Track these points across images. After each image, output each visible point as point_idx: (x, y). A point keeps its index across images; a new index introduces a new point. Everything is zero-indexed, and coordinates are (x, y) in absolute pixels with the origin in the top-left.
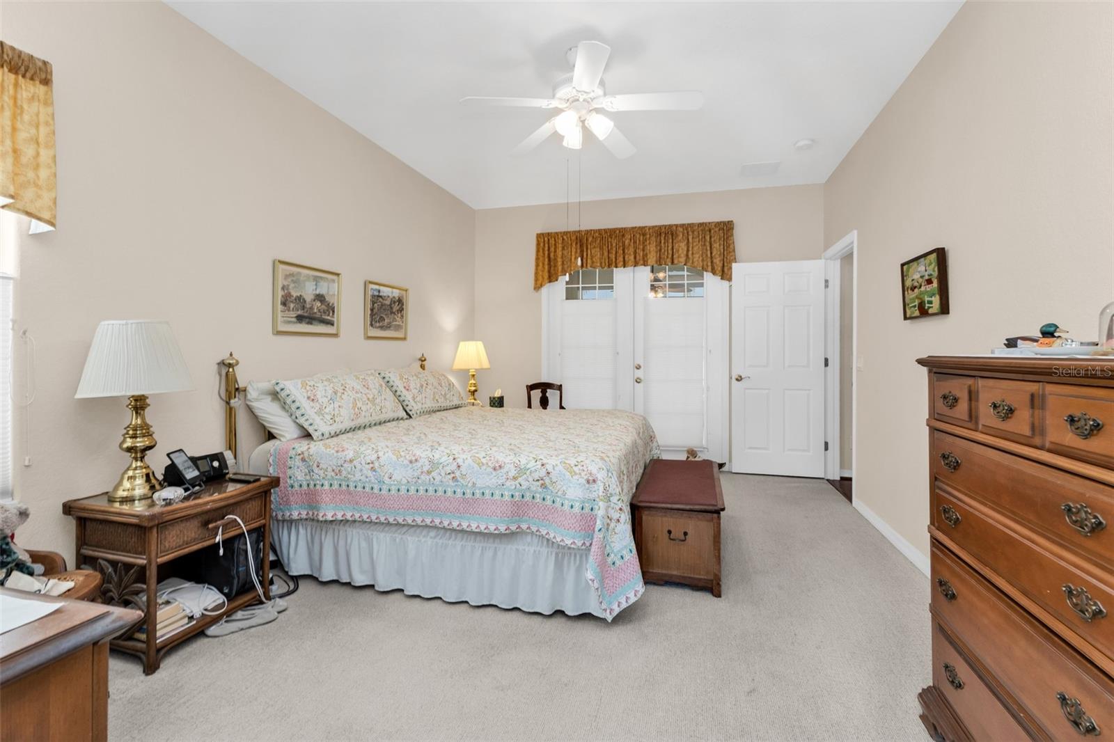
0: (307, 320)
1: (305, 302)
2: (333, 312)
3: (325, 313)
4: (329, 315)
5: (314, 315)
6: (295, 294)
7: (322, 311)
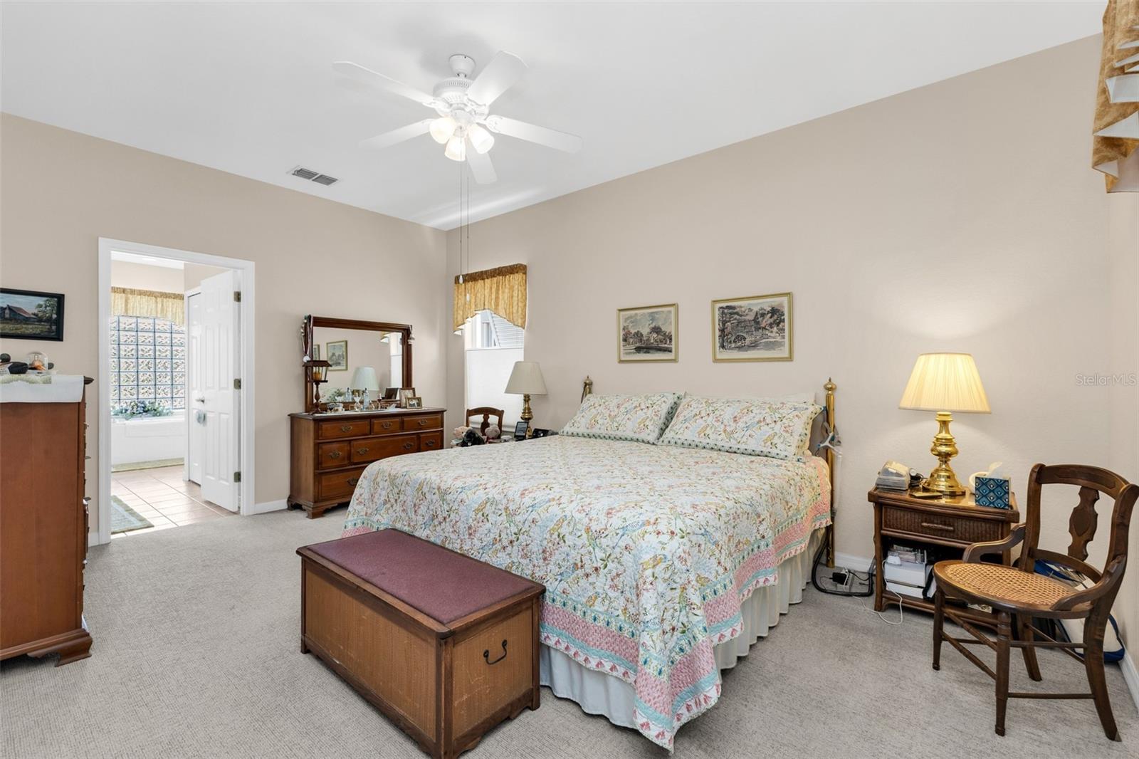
0: (645, 350)
1: (642, 335)
2: (671, 339)
3: (661, 342)
4: (666, 344)
5: (651, 345)
6: (633, 331)
7: (658, 340)
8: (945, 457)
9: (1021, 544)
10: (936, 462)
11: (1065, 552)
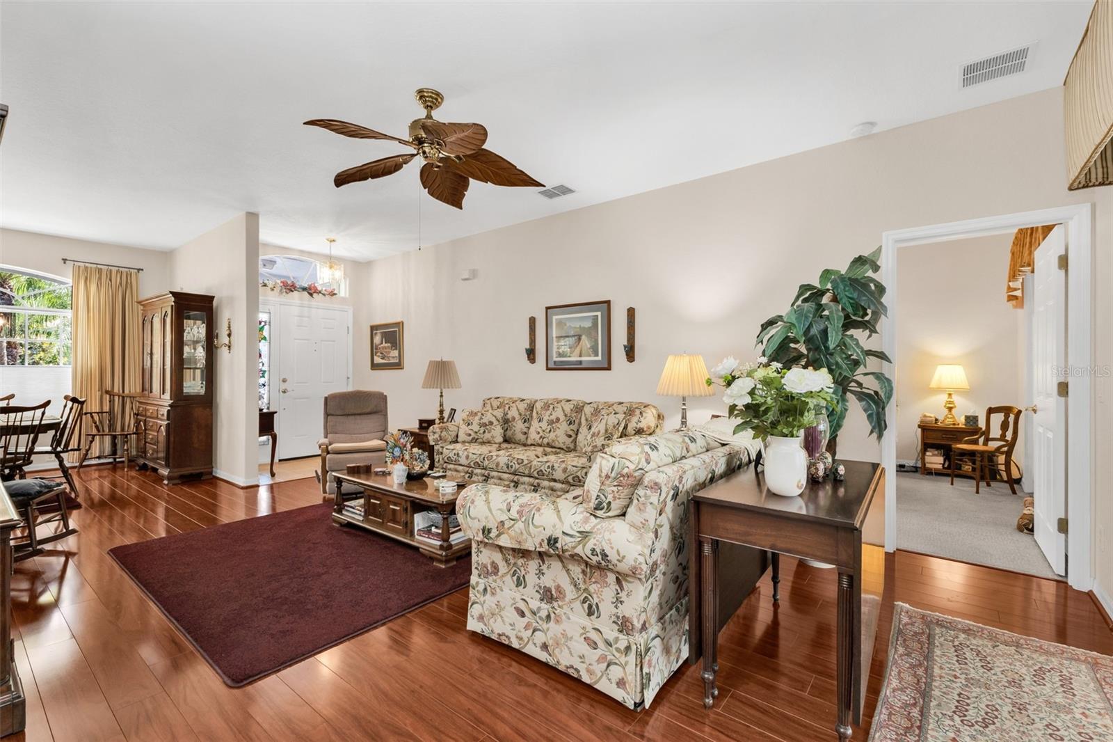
8: (950, 409)
9: (983, 437)
10: (946, 411)
11: (999, 437)
